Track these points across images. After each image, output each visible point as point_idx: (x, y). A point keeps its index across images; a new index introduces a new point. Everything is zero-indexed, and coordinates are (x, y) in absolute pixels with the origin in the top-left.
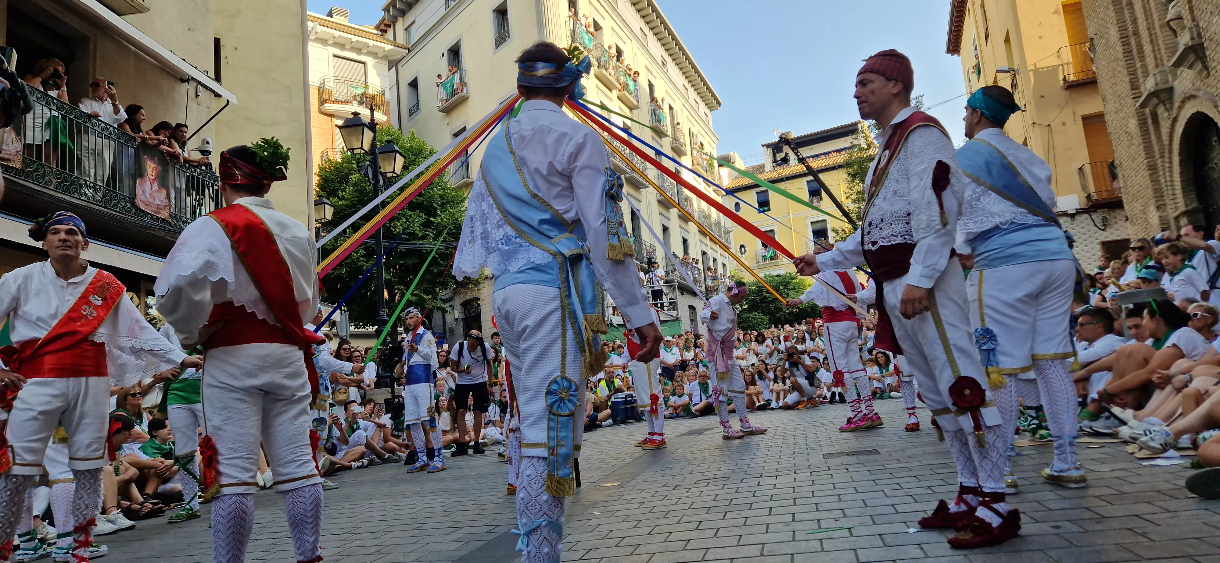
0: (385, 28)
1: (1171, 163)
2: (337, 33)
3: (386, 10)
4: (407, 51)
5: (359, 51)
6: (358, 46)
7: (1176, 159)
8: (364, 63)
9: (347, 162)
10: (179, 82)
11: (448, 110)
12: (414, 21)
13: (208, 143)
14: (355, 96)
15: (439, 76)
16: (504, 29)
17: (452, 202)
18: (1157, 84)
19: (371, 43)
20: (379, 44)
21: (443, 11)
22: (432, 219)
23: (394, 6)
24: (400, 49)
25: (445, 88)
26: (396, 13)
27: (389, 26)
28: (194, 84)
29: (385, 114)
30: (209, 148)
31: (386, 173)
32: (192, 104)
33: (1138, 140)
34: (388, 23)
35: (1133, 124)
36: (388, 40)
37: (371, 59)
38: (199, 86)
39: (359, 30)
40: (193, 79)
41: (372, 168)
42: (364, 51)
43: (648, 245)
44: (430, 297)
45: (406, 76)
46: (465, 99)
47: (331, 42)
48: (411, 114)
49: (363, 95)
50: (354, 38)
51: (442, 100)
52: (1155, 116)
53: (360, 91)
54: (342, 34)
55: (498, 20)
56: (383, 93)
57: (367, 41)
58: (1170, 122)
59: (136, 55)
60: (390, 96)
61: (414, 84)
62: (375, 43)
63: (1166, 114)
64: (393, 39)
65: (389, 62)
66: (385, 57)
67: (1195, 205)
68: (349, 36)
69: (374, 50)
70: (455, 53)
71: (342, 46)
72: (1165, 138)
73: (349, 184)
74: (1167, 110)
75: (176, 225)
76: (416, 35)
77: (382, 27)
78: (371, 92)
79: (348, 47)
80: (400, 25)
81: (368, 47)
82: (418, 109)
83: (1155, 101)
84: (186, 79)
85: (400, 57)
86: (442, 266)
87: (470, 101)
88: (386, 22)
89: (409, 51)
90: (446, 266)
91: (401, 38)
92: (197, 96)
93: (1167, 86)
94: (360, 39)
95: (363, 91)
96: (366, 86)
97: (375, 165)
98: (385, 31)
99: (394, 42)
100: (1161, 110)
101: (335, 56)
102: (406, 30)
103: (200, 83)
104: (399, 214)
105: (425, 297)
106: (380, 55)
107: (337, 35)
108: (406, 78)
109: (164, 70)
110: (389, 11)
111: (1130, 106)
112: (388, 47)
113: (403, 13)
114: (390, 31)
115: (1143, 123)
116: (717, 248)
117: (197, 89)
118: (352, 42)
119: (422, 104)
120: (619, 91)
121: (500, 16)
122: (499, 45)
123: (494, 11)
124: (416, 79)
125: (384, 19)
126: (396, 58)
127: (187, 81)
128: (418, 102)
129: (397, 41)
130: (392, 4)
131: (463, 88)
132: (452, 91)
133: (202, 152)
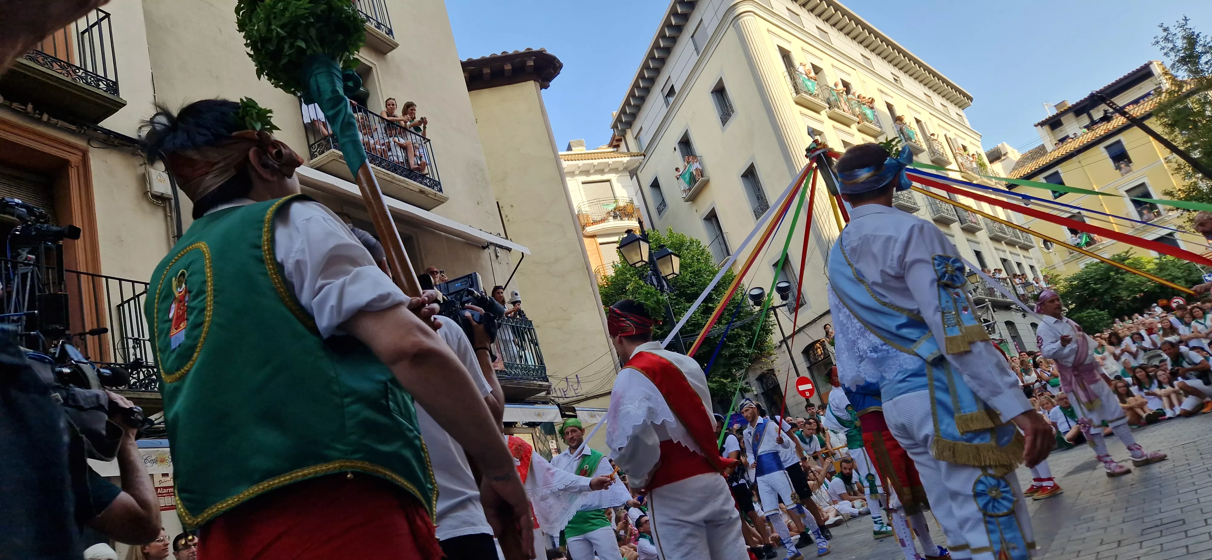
0: (617, 143)
2: (580, 163)
3: (615, 127)
4: (643, 157)
5: (602, 172)
8: (608, 181)
9: (621, 274)
10: (482, 250)
11: (693, 198)
12: (641, 128)
13: (516, 294)
14: (609, 213)
16: (726, 106)
17: (724, 283)
19: (610, 161)
20: (617, 159)
21: (665, 110)
22: (710, 305)
23: (621, 121)
24: (637, 158)
25: (684, 179)
26: (623, 127)
27: (620, 140)
28: (492, 247)
30: (520, 298)
31: (666, 276)
32: (496, 265)
34: (619, 138)
36: (624, 153)
37: (614, 175)
38: (497, 248)
39: (598, 153)
40: (491, 243)
41: (654, 276)
42: (607, 170)
44: (729, 380)
45: (647, 179)
46: (706, 183)
47: (577, 172)
48: (660, 212)
49: (615, 209)
50: (596, 162)
51: (685, 191)
53: (611, 207)
54: (585, 162)
55: (718, 100)
56: (631, 202)
57: (607, 160)
59: (446, 238)
60: (638, 202)
61: (656, 185)
62: (614, 160)
64: (626, 151)
65: (630, 172)
66: (625, 169)
68: (591, 161)
69: (615, 166)
70: (685, 144)
71: (587, 173)
73: (628, 293)
75: (511, 373)
76: (646, 139)
77: (615, 143)
78: (622, 204)
79: (592, 171)
80: (630, 136)
81: (609, 165)
82: (665, 206)
84: (486, 246)
85: (638, 164)
86: (732, 347)
87: (712, 183)
88: (617, 138)
89: (645, 156)
90: (736, 346)
91: (634, 148)
92: (497, 256)
94: (601, 161)
95: (614, 205)
96: (616, 200)
97: (656, 272)
98: (617, 146)
99: (629, 153)
101: (583, 183)
102: (636, 138)
103: (496, 245)
104: (679, 309)
105: (725, 381)
106: (621, 169)
107: (580, 165)
108: (647, 181)
109: (469, 244)
110: (617, 127)
112: (626, 159)
113: (629, 124)
114: (623, 144)
116: (1017, 250)
117: (495, 250)
118: (594, 166)
119: (668, 200)
120: (859, 123)
121: (719, 95)
122: (726, 122)
123: (712, 92)
124: (656, 179)
125: (614, 136)
126: (635, 166)
127: (487, 247)
128: (663, 200)
129: (631, 151)
130: (619, 119)
131: (702, 173)
132: (693, 180)
133: (514, 303)
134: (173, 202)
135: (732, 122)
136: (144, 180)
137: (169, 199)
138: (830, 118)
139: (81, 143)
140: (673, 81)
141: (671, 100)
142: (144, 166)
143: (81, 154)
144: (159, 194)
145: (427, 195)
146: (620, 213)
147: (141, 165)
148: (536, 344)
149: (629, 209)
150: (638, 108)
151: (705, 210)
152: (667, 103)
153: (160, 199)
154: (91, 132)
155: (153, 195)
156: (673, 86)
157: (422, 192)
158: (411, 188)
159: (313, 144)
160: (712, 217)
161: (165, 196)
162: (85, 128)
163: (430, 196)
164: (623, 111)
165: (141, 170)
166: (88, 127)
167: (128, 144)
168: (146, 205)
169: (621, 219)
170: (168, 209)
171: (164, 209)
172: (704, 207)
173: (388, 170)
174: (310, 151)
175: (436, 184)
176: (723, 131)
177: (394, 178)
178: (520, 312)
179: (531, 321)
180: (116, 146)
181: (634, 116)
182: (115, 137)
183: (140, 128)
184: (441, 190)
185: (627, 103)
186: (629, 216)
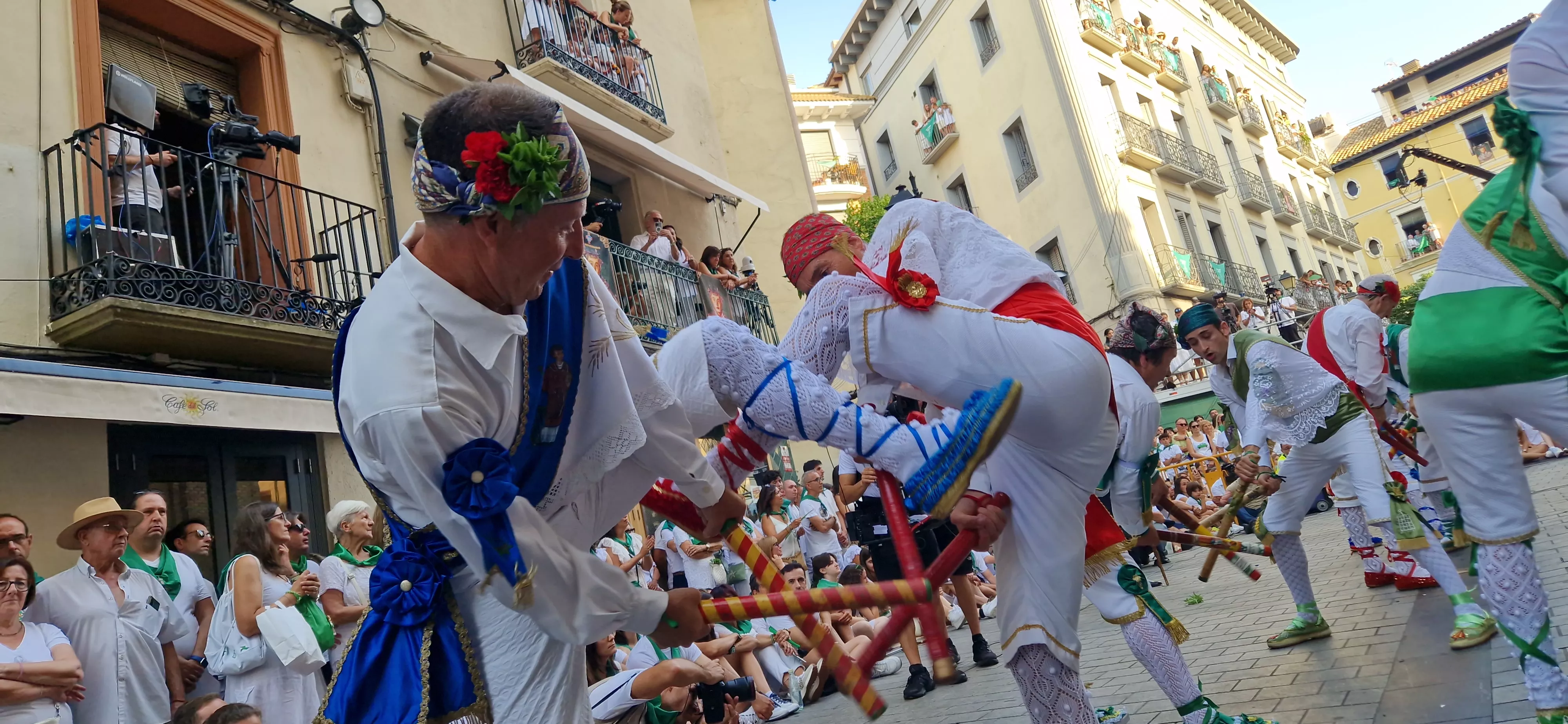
0: (836, 83)
3: (834, 60)
4: (873, 102)
5: (818, 118)
6: (818, 113)
8: (827, 131)
10: (705, 203)
11: (934, 161)
12: (870, 64)
13: (749, 262)
14: (824, 173)
15: (914, 123)
16: (990, 39)
19: (831, 105)
21: (904, 42)
23: (843, 53)
24: (864, 102)
25: (926, 134)
26: (846, 61)
27: (840, 79)
28: (717, 201)
29: (862, 184)
30: (753, 267)
32: (722, 223)
34: (839, 76)
37: (834, 123)
38: (723, 202)
39: (815, 93)
42: (825, 117)
43: (1245, 268)
45: (873, 132)
46: (954, 141)
48: (887, 177)
49: (834, 168)
50: (812, 105)
51: (926, 150)
53: (832, 164)
54: (798, 104)
55: (980, 33)
56: (855, 161)
59: (667, 183)
60: (862, 162)
61: (884, 140)
62: (836, 103)
64: (847, 92)
65: (853, 121)
66: (849, 117)
68: (806, 104)
69: (836, 112)
70: (930, 87)
76: (875, 79)
77: (833, 82)
78: (844, 161)
79: (806, 117)
80: (853, 74)
81: (829, 110)
82: (895, 167)
84: (711, 198)
85: (866, 111)
87: (963, 142)
88: (836, 75)
89: (876, 100)
91: (859, 90)
92: (723, 213)
94: (819, 104)
95: (834, 163)
96: (835, 157)
98: (838, 86)
102: (861, 77)
103: (723, 196)
106: (844, 116)
108: (873, 135)
109: (692, 193)
110: (838, 61)
112: (849, 103)
113: (854, 58)
114: (843, 85)
116: (1340, 252)
117: (720, 206)
118: (810, 111)
119: (899, 162)
120: (1158, 72)
121: (980, 24)
122: (988, 61)
123: (972, 20)
124: (886, 132)
125: (833, 72)
126: (862, 114)
127: (713, 199)
128: (893, 161)
129: (854, 93)
130: (841, 51)
131: (951, 127)
132: (936, 136)
133: (747, 273)
134: (373, 109)
135: (997, 62)
136: (341, 79)
137: (371, 105)
138: (1124, 62)
139: (272, 25)
140: (919, 2)
141: (914, 28)
142: (340, 60)
143: (272, 39)
144: (359, 98)
145: (649, 127)
146: (840, 174)
147: (336, 59)
148: (773, 326)
149: (853, 170)
150: (868, 36)
151: (950, 177)
152: (908, 32)
153: (360, 103)
154: (283, 12)
155: (352, 98)
156: (917, 10)
157: (644, 121)
158: (632, 115)
159: (522, 50)
160: (959, 186)
161: (365, 100)
162: (279, 6)
163: (653, 127)
164: (847, 40)
165: (337, 65)
166: (281, 5)
167: (323, 31)
168: (343, 110)
169: (841, 182)
170: (368, 116)
171: (364, 116)
172: (949, 172)
173: (608, 89)
174: (516, 58)
175: (659, 113)
176: (983, 72)
177: (614, 100)
178: (753, 285)
179: (766, 297)
180: (310, 33)
181: (861, 47)
182: (309, 21)
183: (333, 12)
184: (664, 121)
185: (854, 29)
186: (852, 178)
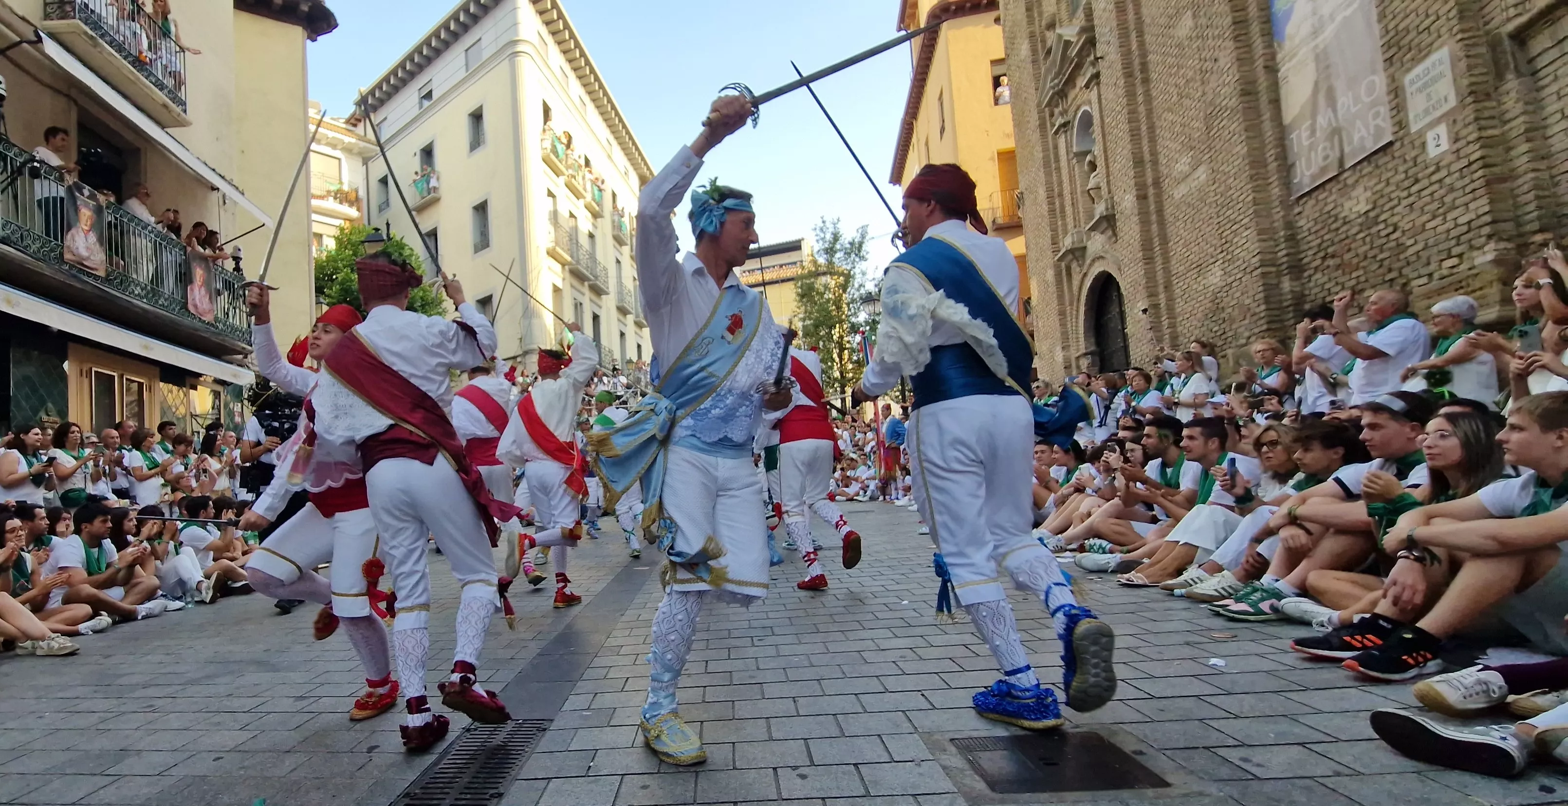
1: (1077, 311)
7: (1082, 309)
18: (1073, 243)
33: (1053, 289)
35: (1050, 274)
52: (1069, 269)
58: (1081, 276)
63: (1078, 269)
67: (1093, 348)
72: (1075, 288)
74: (1080, 266)
83: (1070, 257)
93: (1082, 245)
100: (1074, 265)
109: (198, 179)
111: (1049, 260)
115: (1058, 275)
127: (217, 189)
184: (184, 111)
